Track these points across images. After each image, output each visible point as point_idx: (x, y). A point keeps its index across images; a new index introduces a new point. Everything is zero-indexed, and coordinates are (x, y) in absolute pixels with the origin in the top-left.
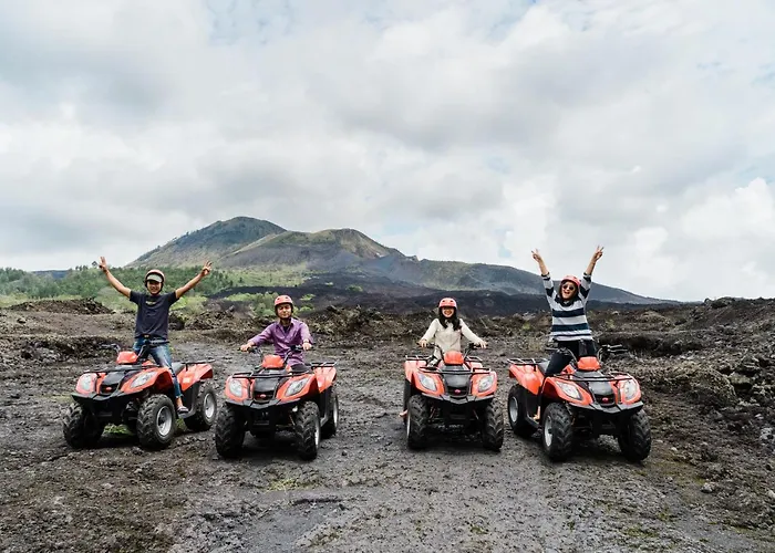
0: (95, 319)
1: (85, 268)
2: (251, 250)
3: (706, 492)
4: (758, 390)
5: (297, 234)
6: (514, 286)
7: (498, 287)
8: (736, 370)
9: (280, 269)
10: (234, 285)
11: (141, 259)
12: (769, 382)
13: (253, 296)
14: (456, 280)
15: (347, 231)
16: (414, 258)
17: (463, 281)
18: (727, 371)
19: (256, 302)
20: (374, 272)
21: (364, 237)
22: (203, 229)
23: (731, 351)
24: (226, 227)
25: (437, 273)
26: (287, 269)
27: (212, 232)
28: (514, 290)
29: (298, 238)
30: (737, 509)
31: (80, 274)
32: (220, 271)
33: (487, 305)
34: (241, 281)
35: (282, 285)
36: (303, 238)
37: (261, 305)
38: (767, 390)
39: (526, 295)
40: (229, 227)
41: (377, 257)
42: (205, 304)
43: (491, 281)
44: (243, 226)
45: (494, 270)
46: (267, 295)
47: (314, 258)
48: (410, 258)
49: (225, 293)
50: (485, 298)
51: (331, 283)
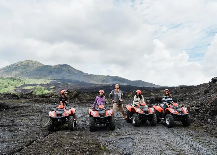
3: (205, 131)
4: (201, 111)
5: (48, 66)
7: (114, 83)
8: (195, 106)
10: (26, 84)
12: (203, 109)
13: (33, 87)
14: (101, 81)
15: (65, 65)
16: (87, 74)
17: (103, 81)
18: (193, 106)
20: (74, 79)
21: (71, 67)
22: (14, 64)
23: (192, 101)
25: (95, 79)
26: (45, 78)
27: (17, 65)
30: (213, 134)
32: (20, 79)
33: (111, 89)
34: (28, 82)
35: (43, 83)
36: (50, 67)
37: (36, 90)
38: (203, 111)
40: (23, 64)
41: (75, 73)
42: (15, 90)
43: (112, 81)
44: (29, 63)
45: (113, 78)
46: (38, 87)
47: (54, 74)
48: (86, 74)
49: (22, 86)
50: (110, 86)
51: (60, 82)
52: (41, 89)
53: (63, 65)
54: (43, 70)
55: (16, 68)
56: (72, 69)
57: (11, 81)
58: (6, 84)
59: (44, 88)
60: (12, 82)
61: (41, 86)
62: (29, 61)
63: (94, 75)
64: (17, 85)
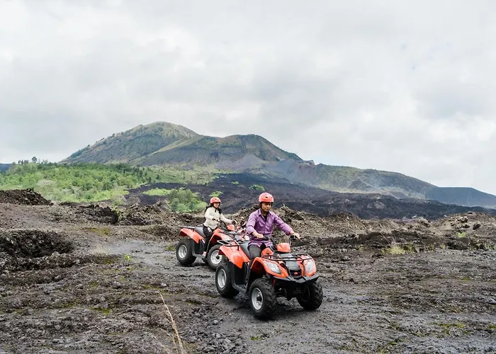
0: (34, 209)
1: (27, 162)
2: (168, 151)
5: (208, 138)
6: (402, 191)
7: (387, 191)
9: (192, 169)
10: (152, 182)
11: (74, 156)
13: (169, 192)
14: (349, 183)
15: (252, 136)
16: (311, 163)
17: (355, 184)
19: (170, 197)
20: (275, 174)
21: (268, 142)
22: (127, 132)
24: (147, 131)
25: (331, 176)
26: (199, 170)
27: (135, 134)
28: (402, 194)
29: (209, 142)
31: (22, 167)
32: (141, 168)
33: (378, 206)
34: (158, 178)
35: (194, 183)
37: (176, 200)
39: (413, 199)
40: (150, 131)
41: (277, 160)
42: (127, 197)
43: (380, 186)
44: (162, 130)
45: (384, 176)
46: (181, 191)
47: (222, 160)
48: (307, 162)
49: (144, 188)
50: (375, 200)
51: (237, 183)
52: (188, 197)
53: (248, 136)
54: (195, 149)
55: (131, 141)
56: (270, 148)
57: (118, 174)
58: (107, 180)
59: (195, 195)
60: (121, 177)
61: (189, 191)
62: (163, 124)
63: (329, 166)
64: (133, 183)
